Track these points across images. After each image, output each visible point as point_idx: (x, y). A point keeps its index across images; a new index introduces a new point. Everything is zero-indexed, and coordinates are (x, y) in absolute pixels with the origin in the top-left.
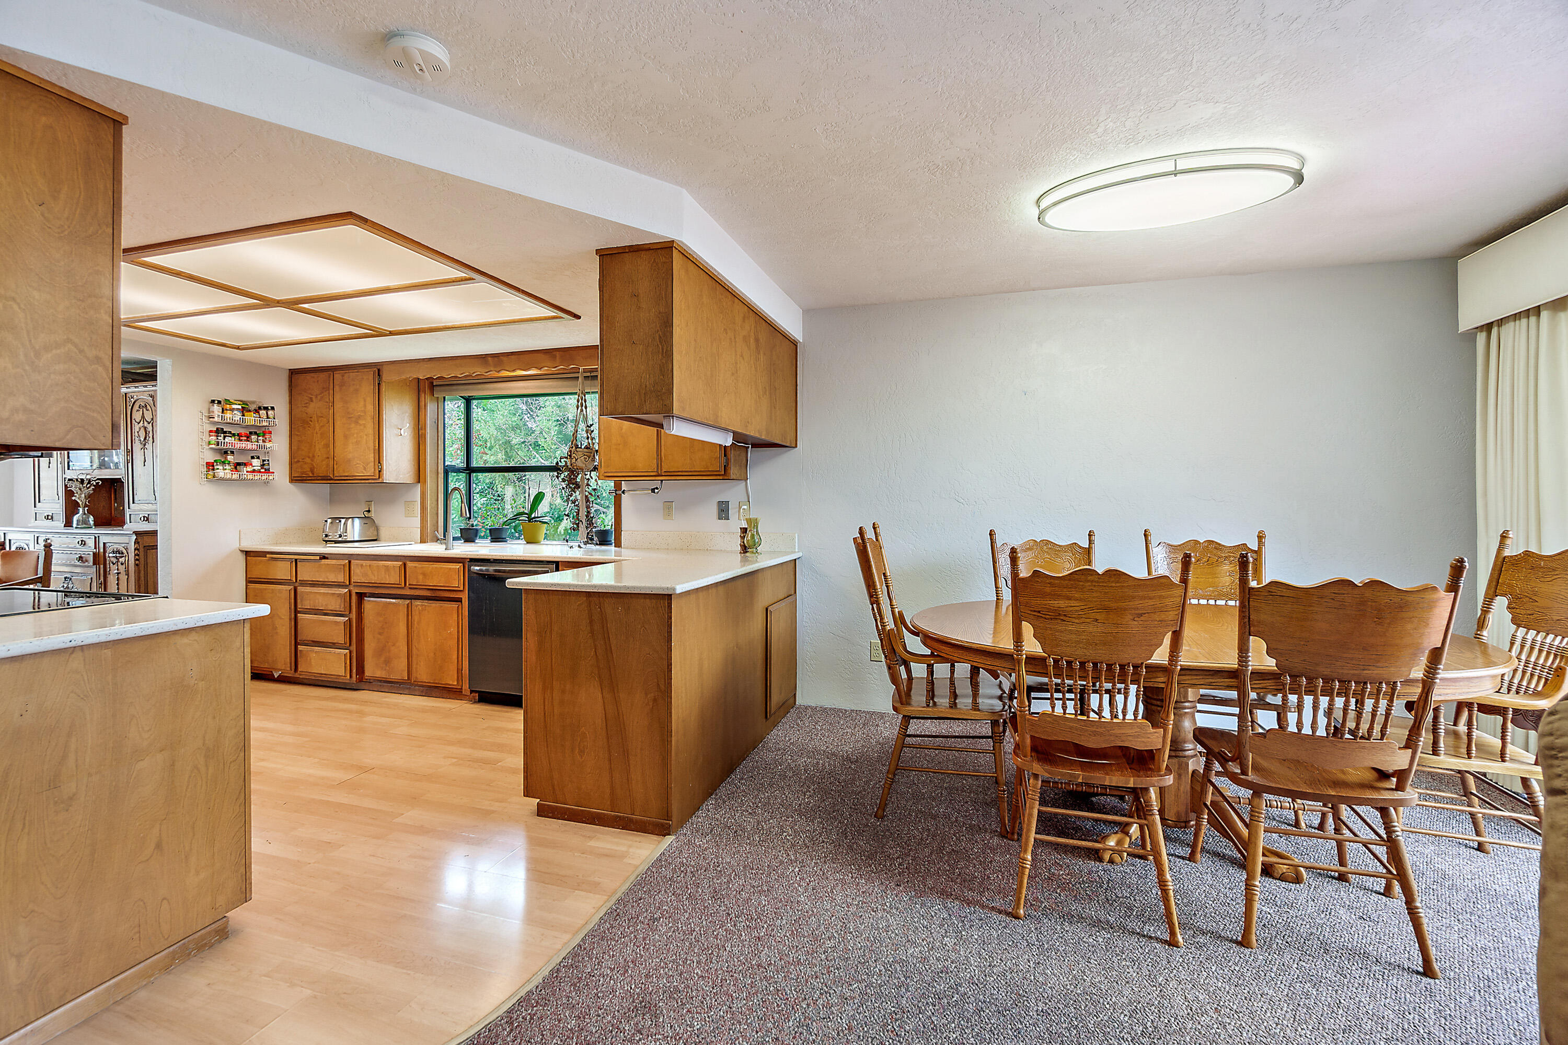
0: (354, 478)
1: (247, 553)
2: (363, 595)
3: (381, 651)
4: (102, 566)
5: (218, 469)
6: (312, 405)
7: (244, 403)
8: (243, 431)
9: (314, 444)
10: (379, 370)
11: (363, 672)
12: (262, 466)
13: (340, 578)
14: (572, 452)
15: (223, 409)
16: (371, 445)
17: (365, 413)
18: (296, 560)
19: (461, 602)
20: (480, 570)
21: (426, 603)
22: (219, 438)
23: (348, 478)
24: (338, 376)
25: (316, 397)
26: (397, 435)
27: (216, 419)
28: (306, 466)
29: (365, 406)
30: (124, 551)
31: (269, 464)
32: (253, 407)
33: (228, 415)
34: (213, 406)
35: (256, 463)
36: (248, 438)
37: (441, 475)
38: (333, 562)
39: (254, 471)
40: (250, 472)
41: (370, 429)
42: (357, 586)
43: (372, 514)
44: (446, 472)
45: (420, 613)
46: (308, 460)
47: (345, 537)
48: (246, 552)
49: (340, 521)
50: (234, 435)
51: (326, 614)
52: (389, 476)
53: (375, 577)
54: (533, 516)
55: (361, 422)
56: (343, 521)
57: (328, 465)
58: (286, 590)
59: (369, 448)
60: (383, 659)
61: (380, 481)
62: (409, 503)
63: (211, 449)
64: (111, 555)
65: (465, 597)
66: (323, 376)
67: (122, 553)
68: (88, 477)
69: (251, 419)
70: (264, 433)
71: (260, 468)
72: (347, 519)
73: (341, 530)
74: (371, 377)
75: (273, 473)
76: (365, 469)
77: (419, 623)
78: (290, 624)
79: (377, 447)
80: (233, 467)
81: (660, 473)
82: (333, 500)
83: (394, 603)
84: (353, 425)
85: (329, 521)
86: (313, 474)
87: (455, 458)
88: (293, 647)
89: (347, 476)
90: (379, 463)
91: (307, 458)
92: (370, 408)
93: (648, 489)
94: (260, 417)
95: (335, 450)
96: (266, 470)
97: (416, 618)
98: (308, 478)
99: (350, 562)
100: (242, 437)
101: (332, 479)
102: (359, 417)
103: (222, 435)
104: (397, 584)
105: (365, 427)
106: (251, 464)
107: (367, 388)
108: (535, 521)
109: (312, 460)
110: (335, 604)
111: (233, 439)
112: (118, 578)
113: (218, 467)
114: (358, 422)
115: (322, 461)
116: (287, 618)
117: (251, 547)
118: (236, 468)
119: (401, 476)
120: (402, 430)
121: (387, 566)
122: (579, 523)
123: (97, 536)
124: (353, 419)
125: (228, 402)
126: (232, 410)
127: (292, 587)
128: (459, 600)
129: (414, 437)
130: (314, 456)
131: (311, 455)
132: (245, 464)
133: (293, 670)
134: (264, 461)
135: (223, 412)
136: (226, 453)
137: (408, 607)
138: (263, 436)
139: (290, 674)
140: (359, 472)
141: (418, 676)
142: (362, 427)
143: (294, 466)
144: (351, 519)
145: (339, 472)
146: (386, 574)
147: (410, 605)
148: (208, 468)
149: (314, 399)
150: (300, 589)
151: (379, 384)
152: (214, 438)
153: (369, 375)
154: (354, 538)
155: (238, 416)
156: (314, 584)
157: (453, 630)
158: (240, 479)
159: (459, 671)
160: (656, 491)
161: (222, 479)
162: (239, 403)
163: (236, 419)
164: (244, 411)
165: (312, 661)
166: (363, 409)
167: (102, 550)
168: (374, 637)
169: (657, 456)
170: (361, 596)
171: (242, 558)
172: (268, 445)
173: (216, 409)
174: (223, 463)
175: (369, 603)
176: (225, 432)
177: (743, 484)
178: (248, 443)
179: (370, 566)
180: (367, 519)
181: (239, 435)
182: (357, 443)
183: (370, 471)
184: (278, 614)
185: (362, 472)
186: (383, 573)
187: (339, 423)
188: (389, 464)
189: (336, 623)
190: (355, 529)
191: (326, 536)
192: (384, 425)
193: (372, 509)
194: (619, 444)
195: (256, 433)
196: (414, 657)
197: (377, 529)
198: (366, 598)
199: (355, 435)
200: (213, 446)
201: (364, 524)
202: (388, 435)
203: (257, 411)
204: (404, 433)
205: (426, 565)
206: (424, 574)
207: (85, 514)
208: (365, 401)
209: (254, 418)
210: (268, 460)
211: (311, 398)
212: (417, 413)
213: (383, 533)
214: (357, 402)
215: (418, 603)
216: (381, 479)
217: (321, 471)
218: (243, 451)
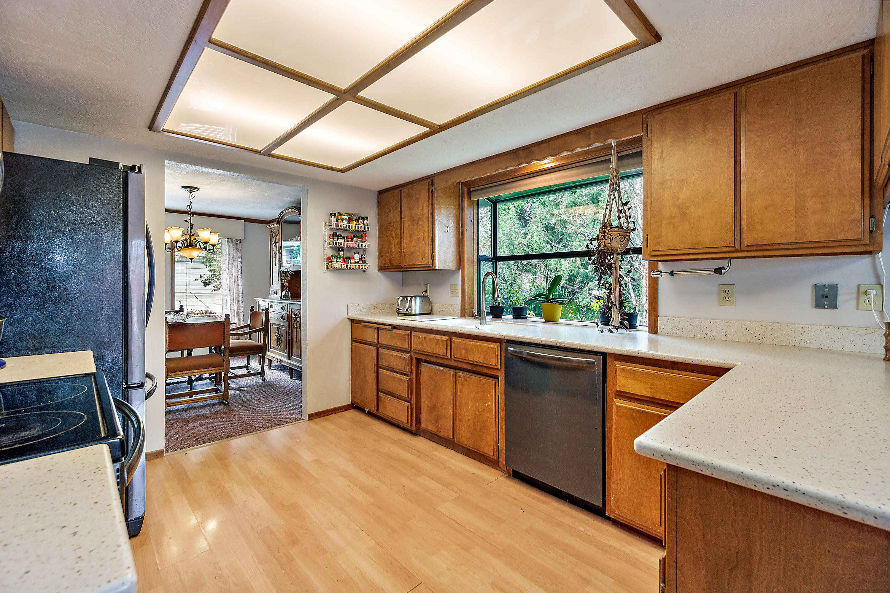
0: (416, 266)
1: (353, 321)
2: (420, 361)
3: (433, 409)
4: (290, 322)
5: (333, 261)
6: (391, 214)
7: (350, 215)
8: (349, 235)
9: (391, 242)
10: (432, 181)
11: (420, 422)
12: (361, 259)
13: (405, 345)
14: (606, 233)
15: (337, 219)
16: (427, 240)
17: (423, 216)
18: (378, 328)
19: (498, 379)
20: (514, 351)
21: (467, 375)
22: (334, 239)
23: (412, 266)
24: (406, 190)
25: (393, 208)
26: (445, 232)
27: (332, 227)
28: (387, 259)
29: (423, 210)
30: (299, 314)
31: (365, 257)
32: (355, 218)
33: (340, 223)
34: (331, 217)
35: (357, 257)
36: (352, 240)
37: (476, 264)
38: (400, 332)
39: (355, 263)
40: (353, 263)
41: (426, 228)
42: (416, 353)
43: (428, 294)
44: (480, 260)
45: (462, 383)
46: (388, 255)
47: (410, 311)
48: (352, 319)
49: (407, 299)
50: (344, 238)
51: (396, 372)
52: (439, 265)
53: (428, 348)
54: (551, 297)
55: (420, 223)
56: (409, 298)
57: (400, 257)
58: (372, 350)
59: (425, 243)
60: (433, 416)
61: (433, 268)
62: (452, 285)
63: (331, 247)
64: (294, 316)
65: (502, 375)
66: (396, 192)
67: (298, 316)
68: (289, 270)
69: (353, 225)
70: (361, 235)
71: (359, 260)
72: (412, 297)
73: (408, 306)
74: (427, 187)
75: (367, 264)
76: (423, 259)
77: (461, 391)
78: (374, 374)
79: (431, 242)
80: (342, 260)
81: (738, 247)
82: (404, 283)
83: (442, 371)
84: (415, 226)
85: (401, 298)
86: (391, 264)
87: (486, 251)
88: (376, 393)
89: (411, 265)
90: (432, 254)
91: (388, 253)
92: (426, 211)
93: (711, 270)
94: (359, 224)
95: (404, 246)
96: (363, 262)
97: (459, 387)
98: (388, 268)
99: (411, 333)
100: (348, 239)
101: (402, 268)
102: (419, 219)
103: (336, 237)
104: (445, 356)
105: (423, 226)
106: (354, 258)
107: (424, 196)
108: (553, 301)
109: (391, 254)
110: (401, 366)
111: (343, 240)
112: (296, 330)
113: (333, 260)
114: (418, 223)
115: (396, 255)
116: (372, 371)
117: (353, 316)
118: (344, 261)
119: (448, 264)
120: (448, 228)
121: (437, 340)
122: (611, 307)
123: (288, 304)
124: (415, 221)
125: (340, 214)
126: (342, 220)
127: (376, 348)
128: (497, 378)
129: (456, 234)
130: (391, 251)
131: (390, 251)
132: (350, 258)
133: (376, 410)
134: (362, 255)
135: (337, 222)
136: (339, 250)
137: (453, 376)
138: (361, 238)
139: (374, 412)
140: (419, 262)
141: (461, 439)
142: (421, 227)
143: (381, 259)
144: (414, 298)
145: (408, 262)
146: (436, 346)
147: (454, 373)
148: (328, 261)
149: (391, 210)
150: (381, 350)
151: (432, 191)
152: (332, 239)
153: (426, 185)
154: (416, 312)
155: (345, 224)
156: (389, 348)
157: (490, 404)
158: (347, 269)
159: (497, 443)
160: (723, 271)
161: (336, 269)
162: (347, 215)
163: (344, 226)
164: (349, 220)
165: (387, 406)
166: (422, 213)
167: (290, 313)
168: (427, 396)
169: (735, 226)
170: (418, 361)
171: (349, 324)
172: (365, 244)
173: (333, 218)
174: (336, 257)
175: (425, 368)
176: (338, 236)
177: (865, 261)
178: (352, 243)
179: (425, 337)
180: (425, 298)
181: (347, 238)
182: (418, 239)
183: (426, 261)
184: (367, 367)
185: (421, 262)
186: (434, 344)
187: (406, 225)
188: (439, 254)
189: (402, 380)
190: (417, 305)
191: (399, 309)
192: (436, 224)
193: (428, 290)
194: (674, 217)
195: (357, 236)
196: (458, 420)
197: (431, 305)
198: (422, 363)
199: (417, 234)
200: (331, 245)
201: (423, 301)
202: (439, 232)
203: (357, 220)
204: (450, 230)
205: (467, 342)
206: (466, 350)
207: (287, 291)
208: (423, 206)
209: (355, 225)
210: (364, 255)
211: (390, 210)
212: (459, 214)
213: (435, 308)
214: (417, 208)
215: (461, 373)
216: (433, 267)
217: (395, 263)
218: (349, 248)
